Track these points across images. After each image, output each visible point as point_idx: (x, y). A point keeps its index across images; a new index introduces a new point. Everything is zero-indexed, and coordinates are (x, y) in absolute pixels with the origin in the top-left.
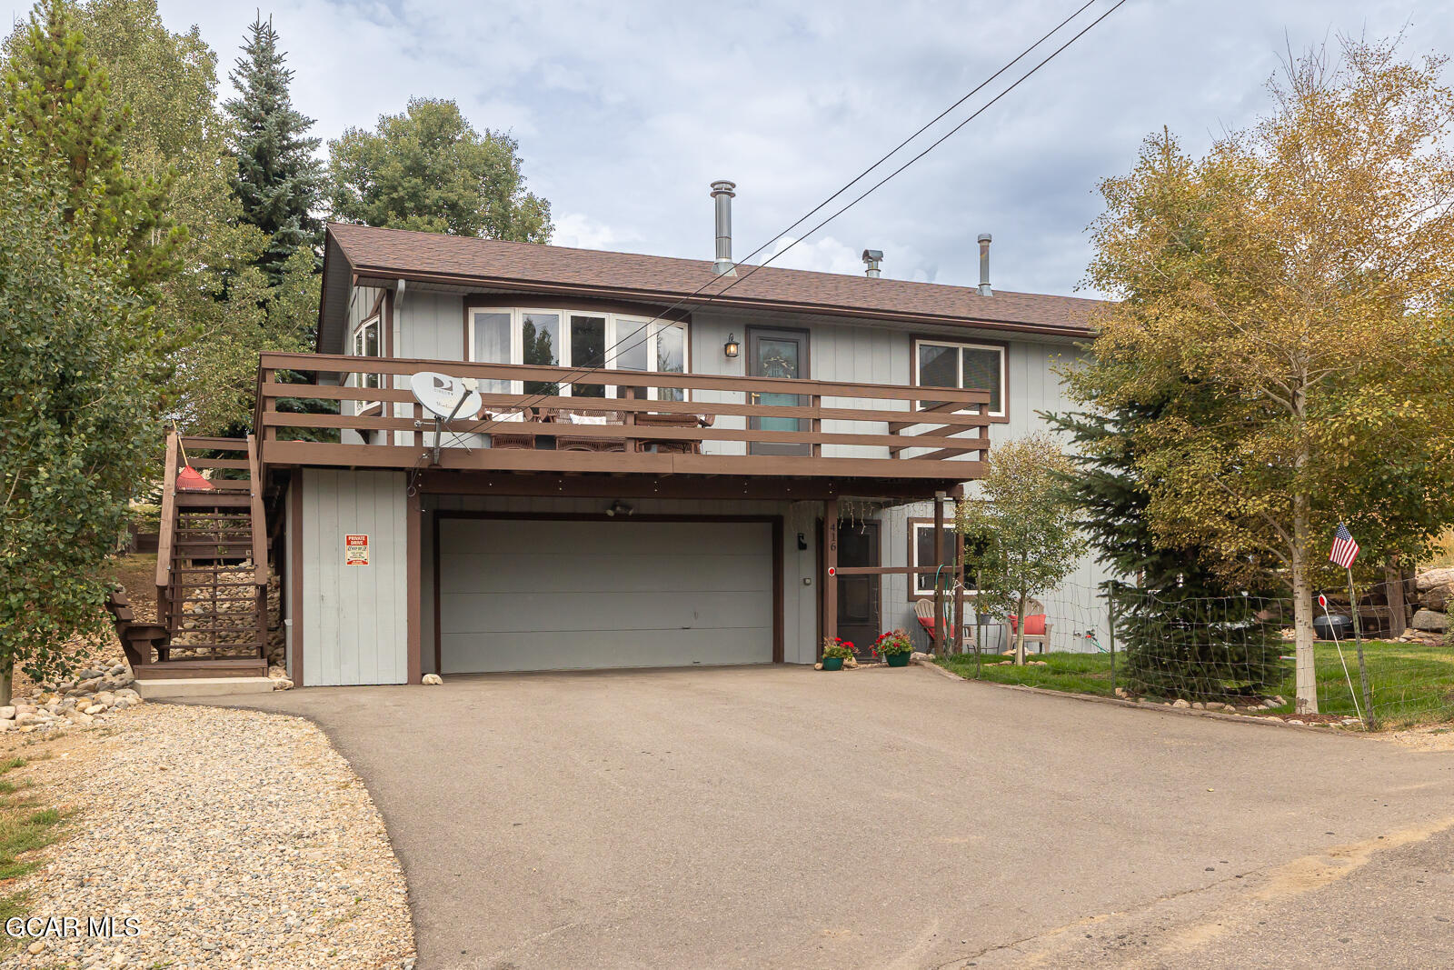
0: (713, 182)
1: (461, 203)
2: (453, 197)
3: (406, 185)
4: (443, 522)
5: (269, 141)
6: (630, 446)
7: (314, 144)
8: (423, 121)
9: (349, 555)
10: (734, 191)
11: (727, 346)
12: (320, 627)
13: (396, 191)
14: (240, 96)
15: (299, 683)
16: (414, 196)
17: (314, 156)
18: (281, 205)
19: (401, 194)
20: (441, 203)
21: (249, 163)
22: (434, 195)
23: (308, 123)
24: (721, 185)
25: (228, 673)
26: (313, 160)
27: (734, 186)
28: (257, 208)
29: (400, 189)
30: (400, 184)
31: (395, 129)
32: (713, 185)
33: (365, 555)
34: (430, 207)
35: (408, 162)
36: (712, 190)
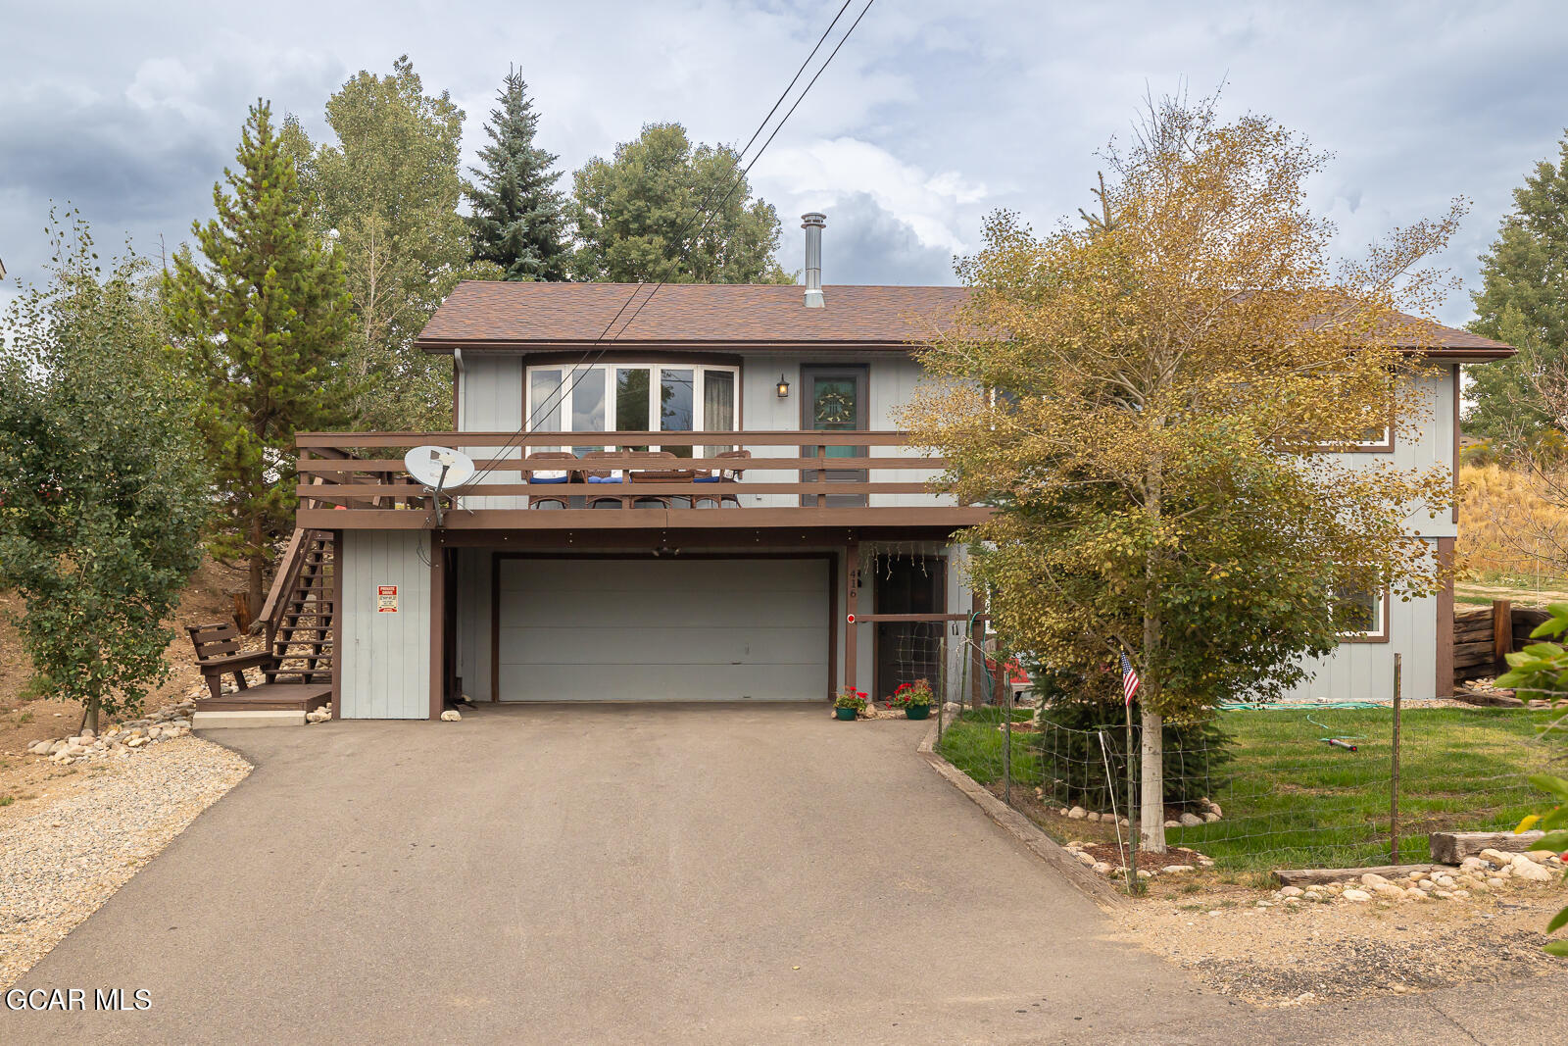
0: (804, 214)
1: (678, 221)
2: (672, 215)
3: (631, 208)
4: (504, 562)
5: (511, 182)
6: (626, 503)
7: (555, 177)
8: (651, 146)
9: (381, 603)
10: (825, 222)
11: (779, 385)
12: (355, 666)
13: (622, 214)
14: (494, 144)
15: (336, 716)
16: (639, 217)
17: (554, 188)
18: (520, 237)
19: (626, 217)
20: (661, 222)
21: (494, 204)
22: (656, 213)
23: (552, 159)
24: (810, 218)
25: (273, 706)
26: (554, 192)
27: (825, 217)
28: (500, 242)
29: (625, 212)
30: (626, 208)
31: (628, 154)
32: (803, 217)
33: (395, 603)
34: (650, 227)
35: (634, 187)
36: (803, 222)
